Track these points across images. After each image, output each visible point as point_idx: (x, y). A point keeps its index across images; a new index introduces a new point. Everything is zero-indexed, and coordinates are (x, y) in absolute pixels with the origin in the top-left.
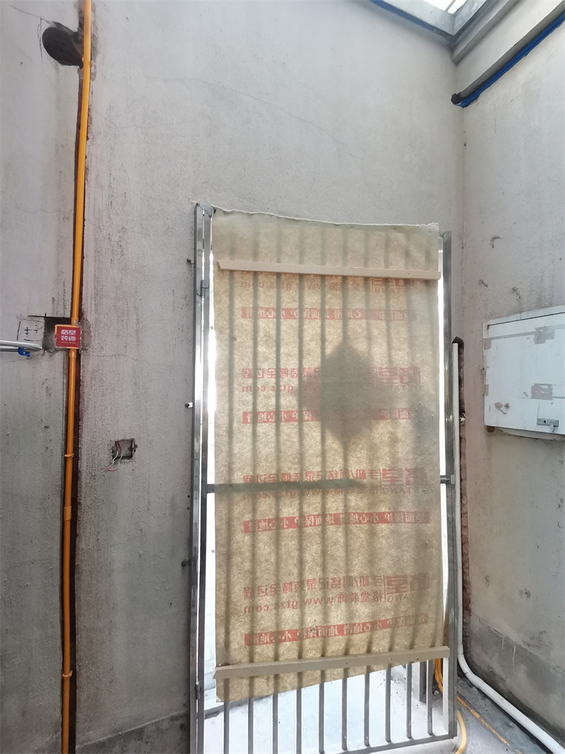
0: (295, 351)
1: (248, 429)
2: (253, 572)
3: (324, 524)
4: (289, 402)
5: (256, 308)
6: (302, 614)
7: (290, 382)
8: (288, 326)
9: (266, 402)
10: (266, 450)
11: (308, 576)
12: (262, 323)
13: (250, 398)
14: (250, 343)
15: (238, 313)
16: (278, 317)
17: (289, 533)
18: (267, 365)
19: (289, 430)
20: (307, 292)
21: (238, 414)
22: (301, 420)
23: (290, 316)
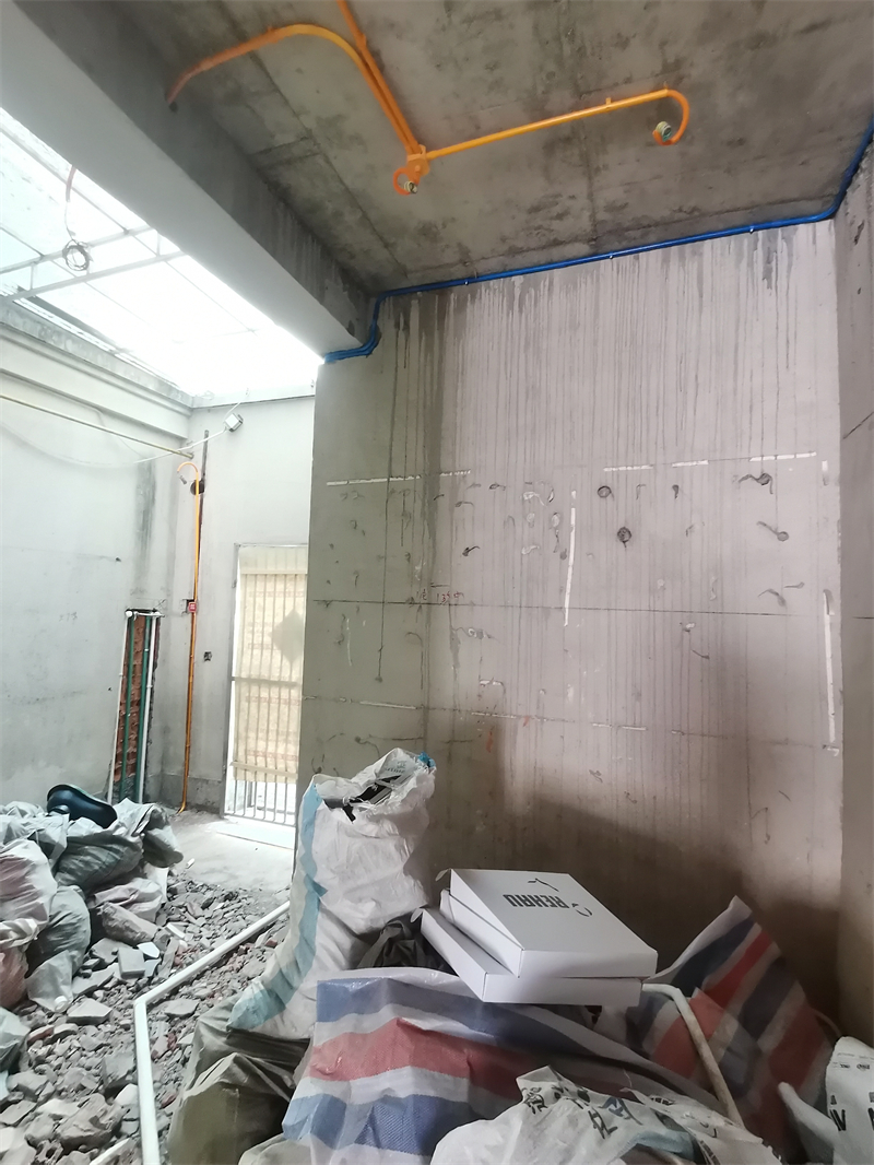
0: (272, 614)
1: (250, 652)
2: (248, 720)
3: (279, 703)
4: (268, 640)
5: (255, 592)
6: (267, 745)
7: (269, 629)
8: (269, 600)
9: (258, 640)
10: (256, 662)
11: (271, 727)
12: (257, 599)
13: (251, 636)
14: (252, 609)
15: (248, 595)
16: (265, 596)
17: (264, 704)
18: (259, 621)
19: (267, 653)
20: (278, 583)
21: (246, 644)
22: (272, 649)
23: (270, 596)
